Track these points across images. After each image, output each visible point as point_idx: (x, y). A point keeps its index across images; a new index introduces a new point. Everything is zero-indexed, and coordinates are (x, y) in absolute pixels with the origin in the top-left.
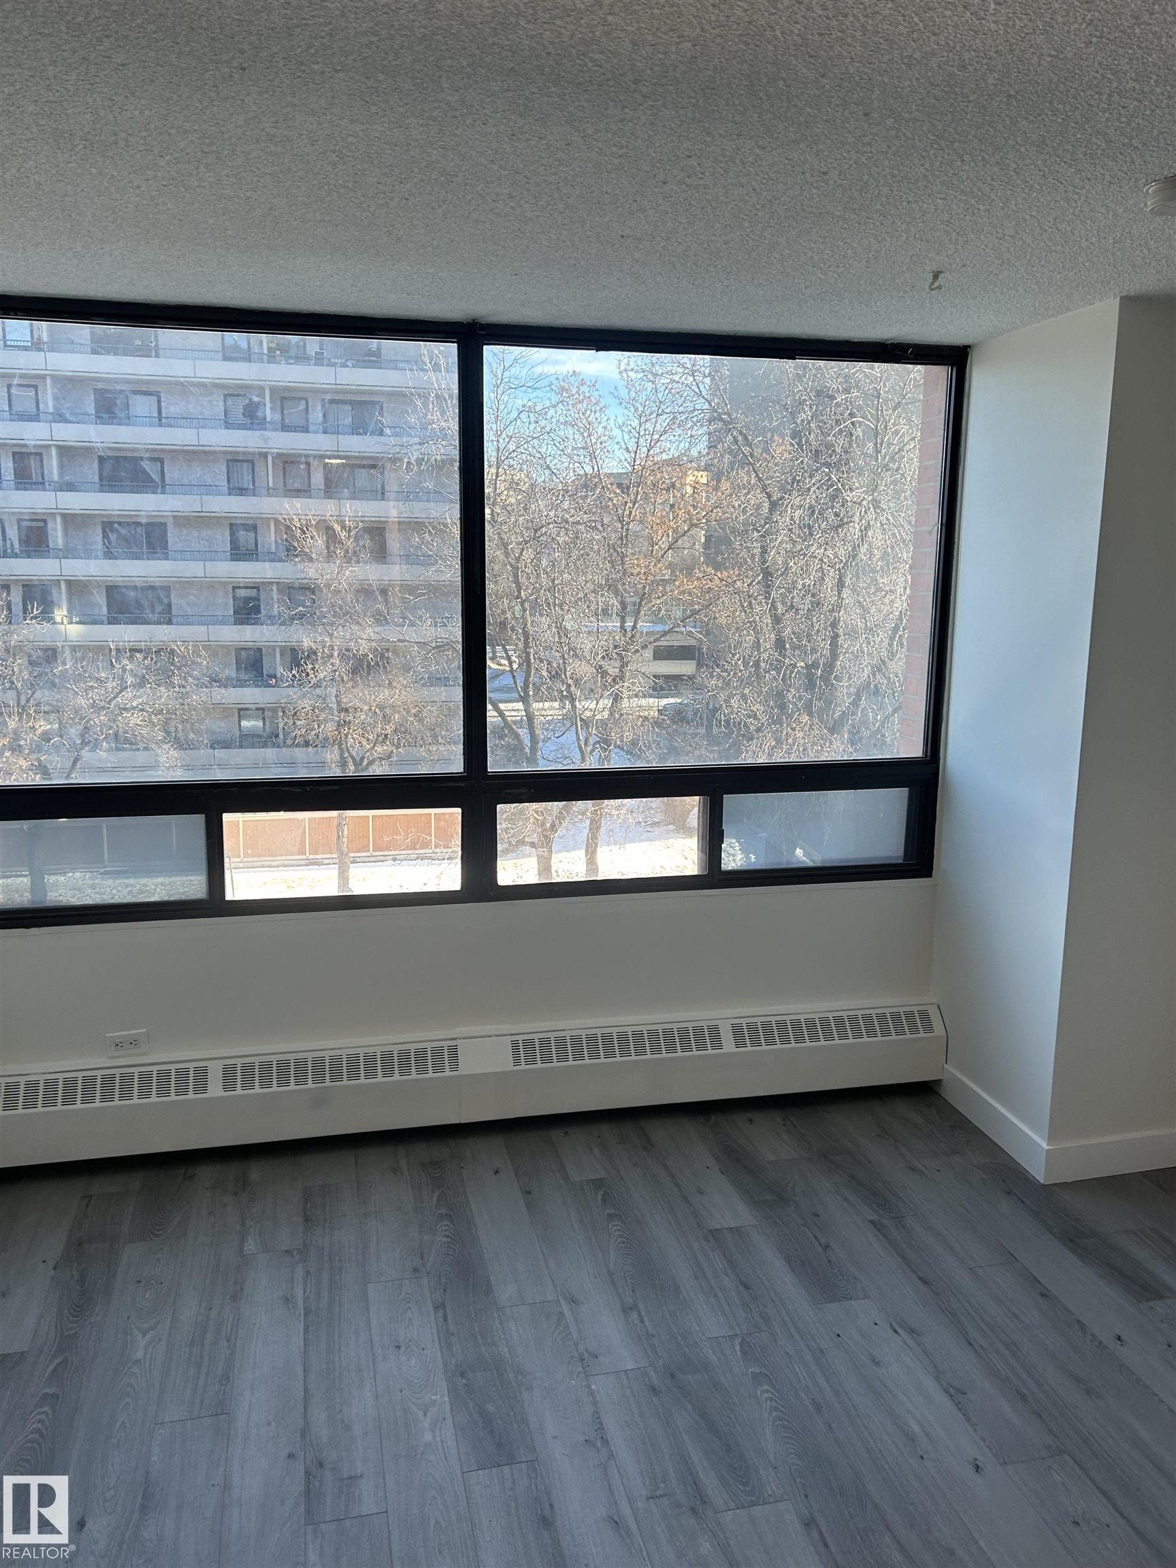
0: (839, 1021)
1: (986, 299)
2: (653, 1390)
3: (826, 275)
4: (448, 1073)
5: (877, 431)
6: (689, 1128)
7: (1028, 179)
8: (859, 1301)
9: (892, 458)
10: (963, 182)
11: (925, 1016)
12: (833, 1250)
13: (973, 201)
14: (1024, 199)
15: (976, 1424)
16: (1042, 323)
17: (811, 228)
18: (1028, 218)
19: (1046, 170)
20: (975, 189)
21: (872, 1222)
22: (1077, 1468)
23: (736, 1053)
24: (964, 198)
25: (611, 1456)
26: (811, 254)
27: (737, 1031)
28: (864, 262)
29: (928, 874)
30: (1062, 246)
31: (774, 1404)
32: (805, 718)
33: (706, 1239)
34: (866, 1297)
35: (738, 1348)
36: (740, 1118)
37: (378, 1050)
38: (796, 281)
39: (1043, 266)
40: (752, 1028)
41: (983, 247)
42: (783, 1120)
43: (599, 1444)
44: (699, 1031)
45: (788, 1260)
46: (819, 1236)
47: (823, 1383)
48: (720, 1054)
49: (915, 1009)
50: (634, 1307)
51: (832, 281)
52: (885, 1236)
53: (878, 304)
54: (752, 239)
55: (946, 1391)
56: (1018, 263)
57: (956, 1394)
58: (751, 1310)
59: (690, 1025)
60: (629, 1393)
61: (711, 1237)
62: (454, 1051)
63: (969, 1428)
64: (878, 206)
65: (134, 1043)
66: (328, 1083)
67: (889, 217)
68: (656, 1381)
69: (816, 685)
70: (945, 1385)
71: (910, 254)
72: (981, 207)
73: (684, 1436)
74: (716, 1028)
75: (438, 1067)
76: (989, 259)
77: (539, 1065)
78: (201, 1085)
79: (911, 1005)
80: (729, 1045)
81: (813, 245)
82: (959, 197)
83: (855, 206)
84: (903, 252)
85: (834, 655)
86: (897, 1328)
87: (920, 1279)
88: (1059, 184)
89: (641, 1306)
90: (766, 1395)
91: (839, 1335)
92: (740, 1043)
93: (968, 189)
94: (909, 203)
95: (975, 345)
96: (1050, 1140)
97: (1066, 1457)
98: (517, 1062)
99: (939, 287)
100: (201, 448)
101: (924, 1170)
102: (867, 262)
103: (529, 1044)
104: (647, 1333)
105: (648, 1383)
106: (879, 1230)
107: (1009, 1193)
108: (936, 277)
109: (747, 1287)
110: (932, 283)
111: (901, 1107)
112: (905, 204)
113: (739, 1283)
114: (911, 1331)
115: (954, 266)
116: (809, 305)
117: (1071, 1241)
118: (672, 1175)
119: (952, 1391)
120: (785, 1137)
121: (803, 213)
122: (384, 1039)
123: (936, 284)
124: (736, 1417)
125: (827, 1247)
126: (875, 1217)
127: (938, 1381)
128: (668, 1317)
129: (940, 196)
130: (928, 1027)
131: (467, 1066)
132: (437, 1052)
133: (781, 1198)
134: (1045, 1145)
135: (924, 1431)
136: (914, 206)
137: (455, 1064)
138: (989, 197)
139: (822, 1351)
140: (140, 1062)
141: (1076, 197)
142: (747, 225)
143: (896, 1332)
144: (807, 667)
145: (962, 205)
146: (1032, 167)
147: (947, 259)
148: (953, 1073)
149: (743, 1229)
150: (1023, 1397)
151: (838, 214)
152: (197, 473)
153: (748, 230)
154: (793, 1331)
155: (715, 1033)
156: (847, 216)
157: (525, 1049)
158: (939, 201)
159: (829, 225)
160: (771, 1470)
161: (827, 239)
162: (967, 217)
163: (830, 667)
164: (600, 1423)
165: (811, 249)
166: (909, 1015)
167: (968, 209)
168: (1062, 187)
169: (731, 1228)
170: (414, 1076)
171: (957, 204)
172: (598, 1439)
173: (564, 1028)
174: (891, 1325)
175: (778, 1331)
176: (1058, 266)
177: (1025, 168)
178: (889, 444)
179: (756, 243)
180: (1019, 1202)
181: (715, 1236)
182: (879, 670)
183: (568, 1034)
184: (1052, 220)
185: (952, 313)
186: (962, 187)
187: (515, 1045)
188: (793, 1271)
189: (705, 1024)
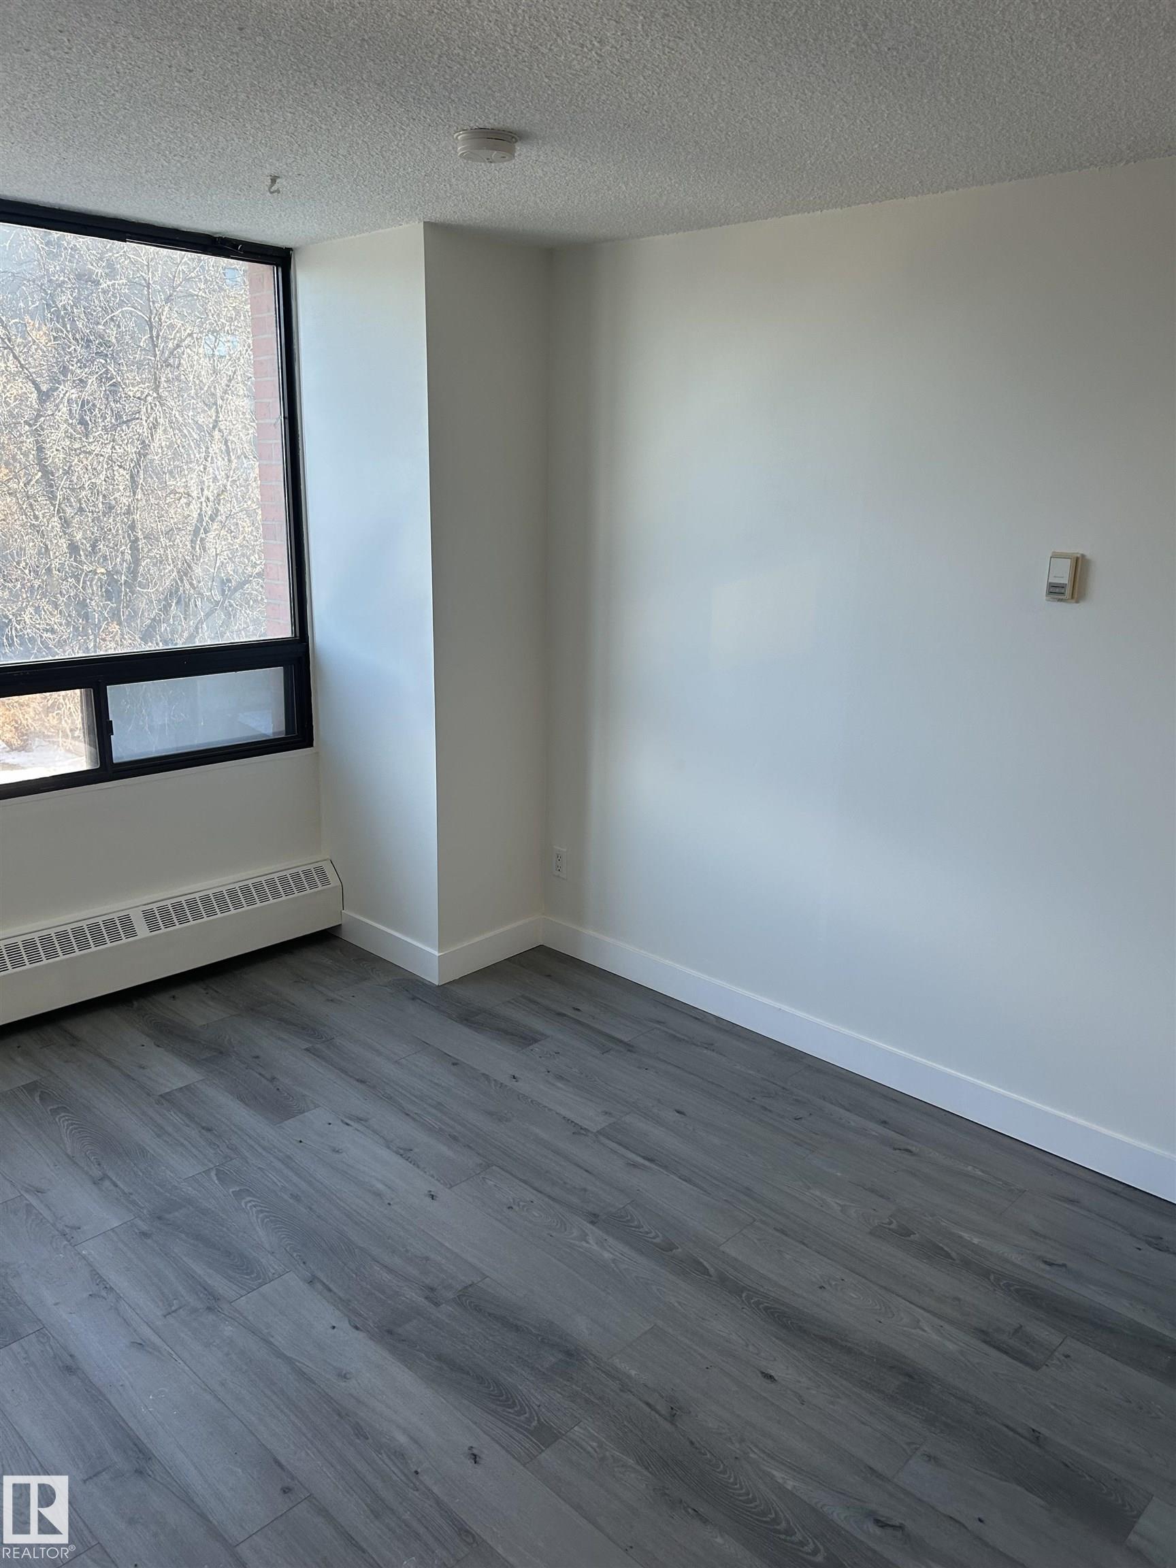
0: (245, 890)
1: (313, 207)
2: (145, 1235)
3: (169, 163)
5: (151, 323)
6: (113, 1019)
7: (366, 110)
8: (312, 1112)
9: (171, 353)
10: (311, 102)
11: (320, 872)
12: (278, 1079)
13: (317, 120)
14: (360, 126)
15: (425, 1168)
16: (357, 236)
17: (165, 117)
18: (360, 142)
19: (382, 105)
20: (321, 110)
21: (307, 1050)
22: (503, 1172)
23: (151, 937)
24: (310, 116)
25: (119, 1298)
26: (159, 140)
27: (149, 917)
28: (209, 156)
29: (310, 745)
30: (384, 171)
31: (259, 1208)
32: (115, 627)
33: (158, 1103)
34: (316, 1106)
35: (215, 1178)
36: (163, 998)
38: (137, 164)
39: (366, 186)
40: (164, 911)
41: (318, 161)
42: (205, 989)
43: (104, 1293)
44: (110, 924)
45: (241, 1099)
46: (263, 1073)
47: (295, 1179)
48: (135, 942)
49: (311, 867)
50: (105, 1177)
51: (174, 169)
52: (323, 1058)
53: (214, 198)
54: (104, 118)
55: (397, 1153)
56: (345, 180)
57: (405, 1153)
58: (218, 1146)
59: (100, 920)
60: (121, 1245)
61: (163, 1101)
63: (422, 1173)
64: (233, 109)
67: (241, 120)
68: (144, 1227)
69: (121, 591)
70: (395, 1149)
71: (253, 156)
72: (323, 126)
73: (184, 1259)
74: (128, 916)
76: (321, 172)
79: (308, 864)
80: (142, 931)
81: (163, 133)
82: (306, 114)
83: (212, 105)
84: (247, 153)
85: (136, 561)
86: (349, 1122)
87: (358, 1080)
88: (390, 119)
89: (110, 1174)
90: (249, 1205)
91: (301, 1142)
92: (153, 926)
93: (315, 109)
94: (261, 111)
95: (296, 249)
96: (440, 949)
97: (494, 1167)
99: (278, 191)
101: (340, 998)
102: (212, 157)
104: (125, 1194)
105: (136, 1230)
106: (314, 1054)
107: (414, 999)
108: (274, 180)
109: (209, 1130)
110: (271, 186)
111: (312, 955)
112: (258, 111)
113: (200, 1129)
114: (359, 1120)
115: (290, 174)
116: (145, 189)
117: (466, 1020)
118: (108, 1061)
119: (402, 1152)
120: (211, 1003)
121: (160, 103)
123: (274, 188)
124: (228, 1229)
125: (273, 1079)
126: (307, 1045)
127: (389, 1148)
128: (141, 1174)
129: (290, 110)
130: (325, 880)
133: (221, 1053)
134: (437, 954)
135: (386, 1186)
136: (265, 114)
138: (331, 119)
139: (289, 1157)
141: (402, 132)
142: (102, 103)
143: (347, 1124)
144: (108, 573)
145: (307, 121)
146: (371, 101)
147: (285, 166)
148: (351, 915)
149: (192, 1086)
150: (455, 1138)
151: (194, 108)
153: (101, 108)
154: (260, 1150)
155: (127, 922)
156: (202, 113)
158: (289, 114)
159: (183, 117)
160: (269, 1255)
161: (179, 130)
162: (310, 133)
163: (133, 572)
164: (100, 1277)
165: (160, 136)
166: (307, 873)
167: (312, 125)
168: (392, 121)
169: (181, 1088)
171: (303, 120)
172: (101, 1286)
174: (342, 1121)
175: (247, 1154)
176: (378, 188)
177: (365, 100)
178: (165, 340)
179: (107, 122)
180: (423, 1004)
181: (167, 1098)
182: (186, 575)
184: (379, 148)
185: (280, 216)
186: (310, 106)
188: (246, 1104)
189: (115, 916)
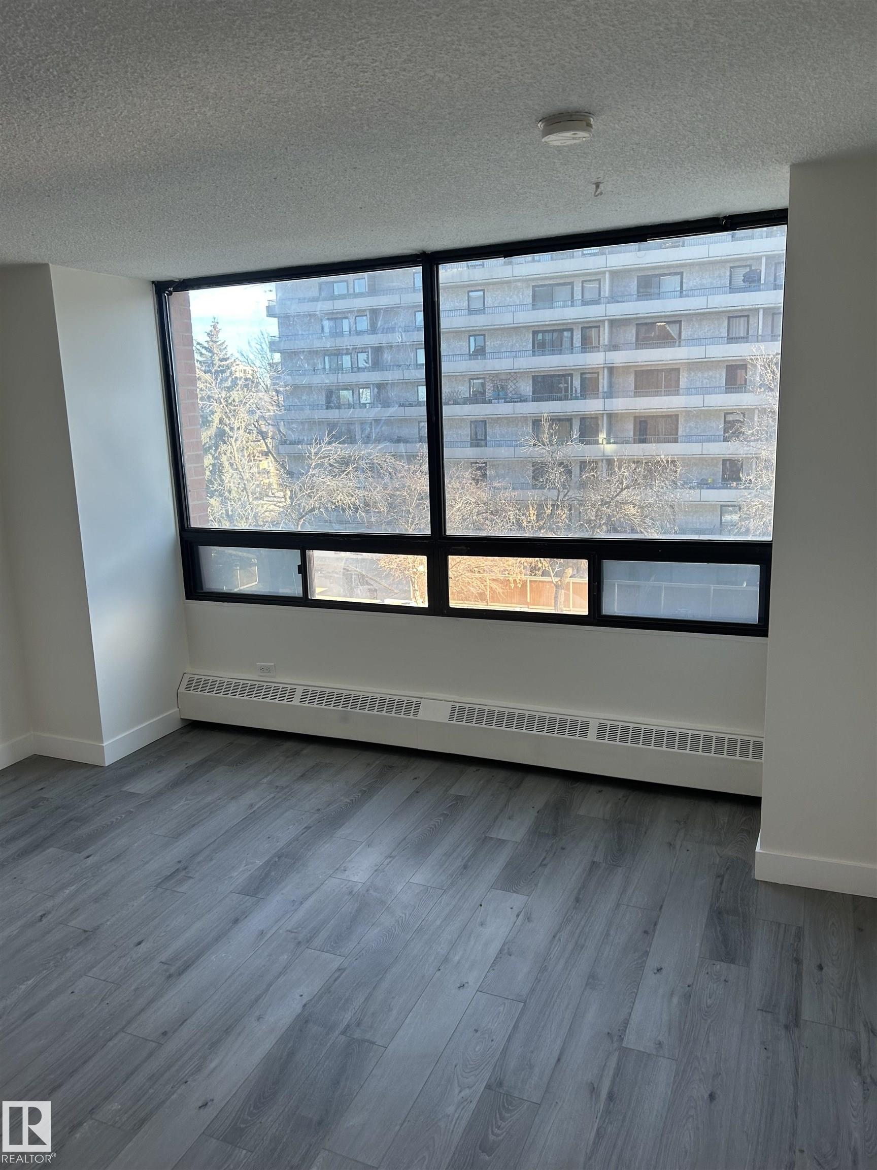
4: (411, 717)
15: (493, 970)
22: (519, 1010)
23: (595, 743)
27: (601, 730)
37: (379, 696)
40: (614, 729)
44: (574, 723)
48: (584, 741)
55: (501, 950)
57: (504, 954)
59: (569, 718)
62: (418, 704)
63: (486, 970)
65: (268, 670)
66: (349, 709)
70: (505, 948)
74: (588, 723)
75: (407, 713)
77: (464, 723)
78: (290, 699)
79: (749, 736)
80: (592, 736)
92: (601, 736)
97: (522, 1004)
98: (451, 719)
100: (708, 310)
103: (462, 709)
122: (384, 691)
127: (504, 944)
131: (422, 715)
132: (410, 704)
137: (416, 713)
140: (269, 680)
150: (543, 971)
152: (706, 329)
155: (585, 727)
157: (458, 712)
170: (393, 714)
173: (487, 704)
183: (487, 708)
187: (454, 708)
189: (580, 719)
